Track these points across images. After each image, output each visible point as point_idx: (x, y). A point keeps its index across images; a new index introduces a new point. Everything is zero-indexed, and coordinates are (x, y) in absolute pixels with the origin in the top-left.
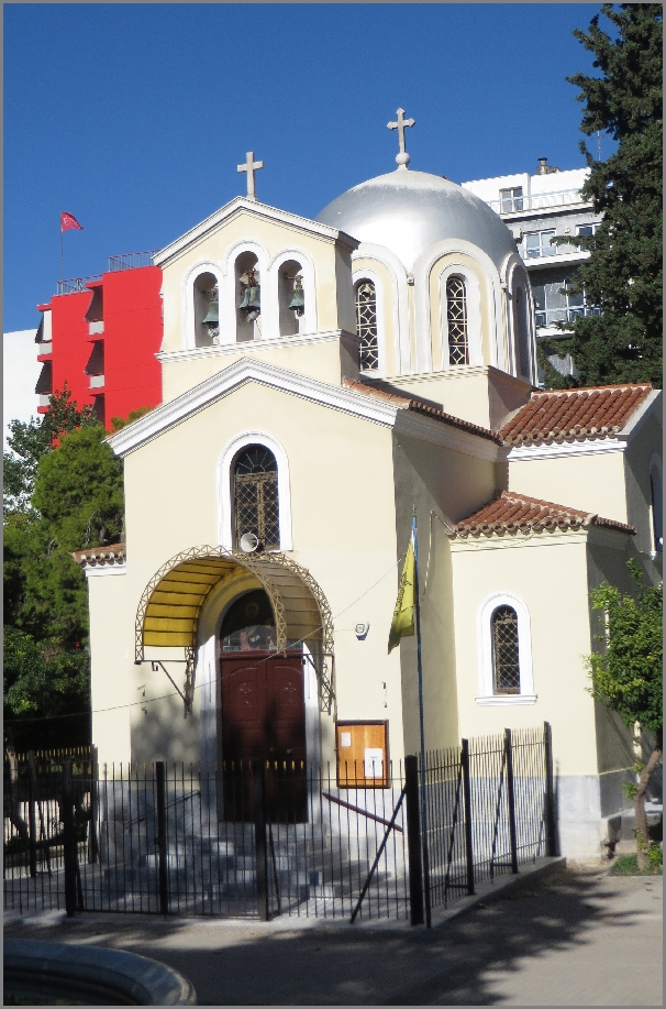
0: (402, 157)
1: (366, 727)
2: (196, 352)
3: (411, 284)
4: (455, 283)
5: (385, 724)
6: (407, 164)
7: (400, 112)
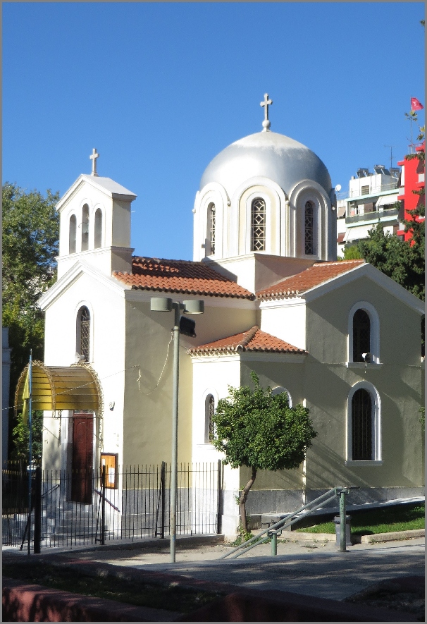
0: (265, 123)
1: (110, 457)
2: (69, 256)
3: (229, 205)
4: (257, 203)
5: (116, 456)
6: (269, 127)
7: (266, 96)
